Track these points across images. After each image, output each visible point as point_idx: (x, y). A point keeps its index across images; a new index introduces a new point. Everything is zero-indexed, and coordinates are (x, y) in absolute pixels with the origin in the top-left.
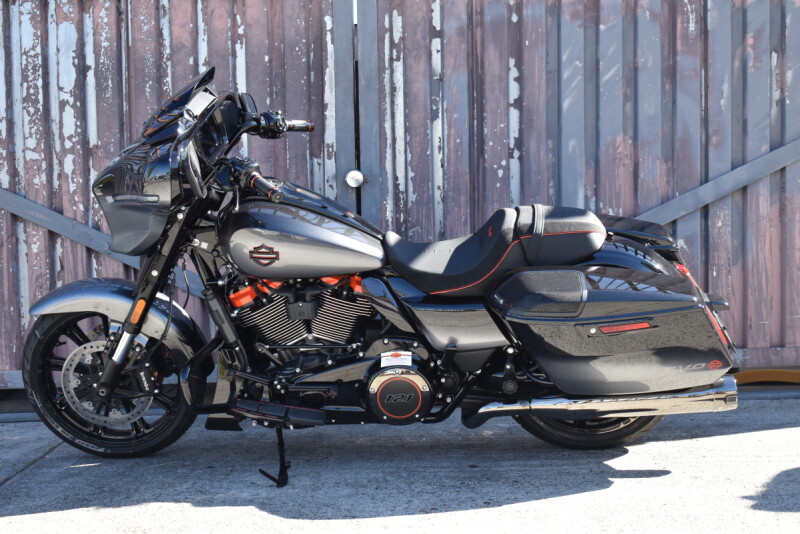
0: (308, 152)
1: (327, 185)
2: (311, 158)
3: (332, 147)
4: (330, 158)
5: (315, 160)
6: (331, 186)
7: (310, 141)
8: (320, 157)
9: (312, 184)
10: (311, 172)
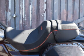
2: (6, 12)
3: (10, 9)
6: (10, 17)
7: (6, 8)
8: (8, 11)
9: (6, 17)
10: (6, 14)
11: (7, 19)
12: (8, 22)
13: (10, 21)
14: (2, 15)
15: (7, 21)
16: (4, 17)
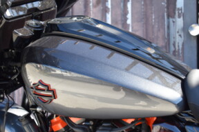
0: (166, 14)
1: (177, 35)
2: (168, 18)
3: (181, 10)
4: (179, 17)
5: (171, 20)
6: (180, 35)
7: (168, 7)
8: (173, 17)
9: (169, 35)
10: (168, 27)
11: (172, 43)
12: (174, 52)
13: (183, 48)
14: (156, 30)
15: (172, 49)
16: (160, 35)
